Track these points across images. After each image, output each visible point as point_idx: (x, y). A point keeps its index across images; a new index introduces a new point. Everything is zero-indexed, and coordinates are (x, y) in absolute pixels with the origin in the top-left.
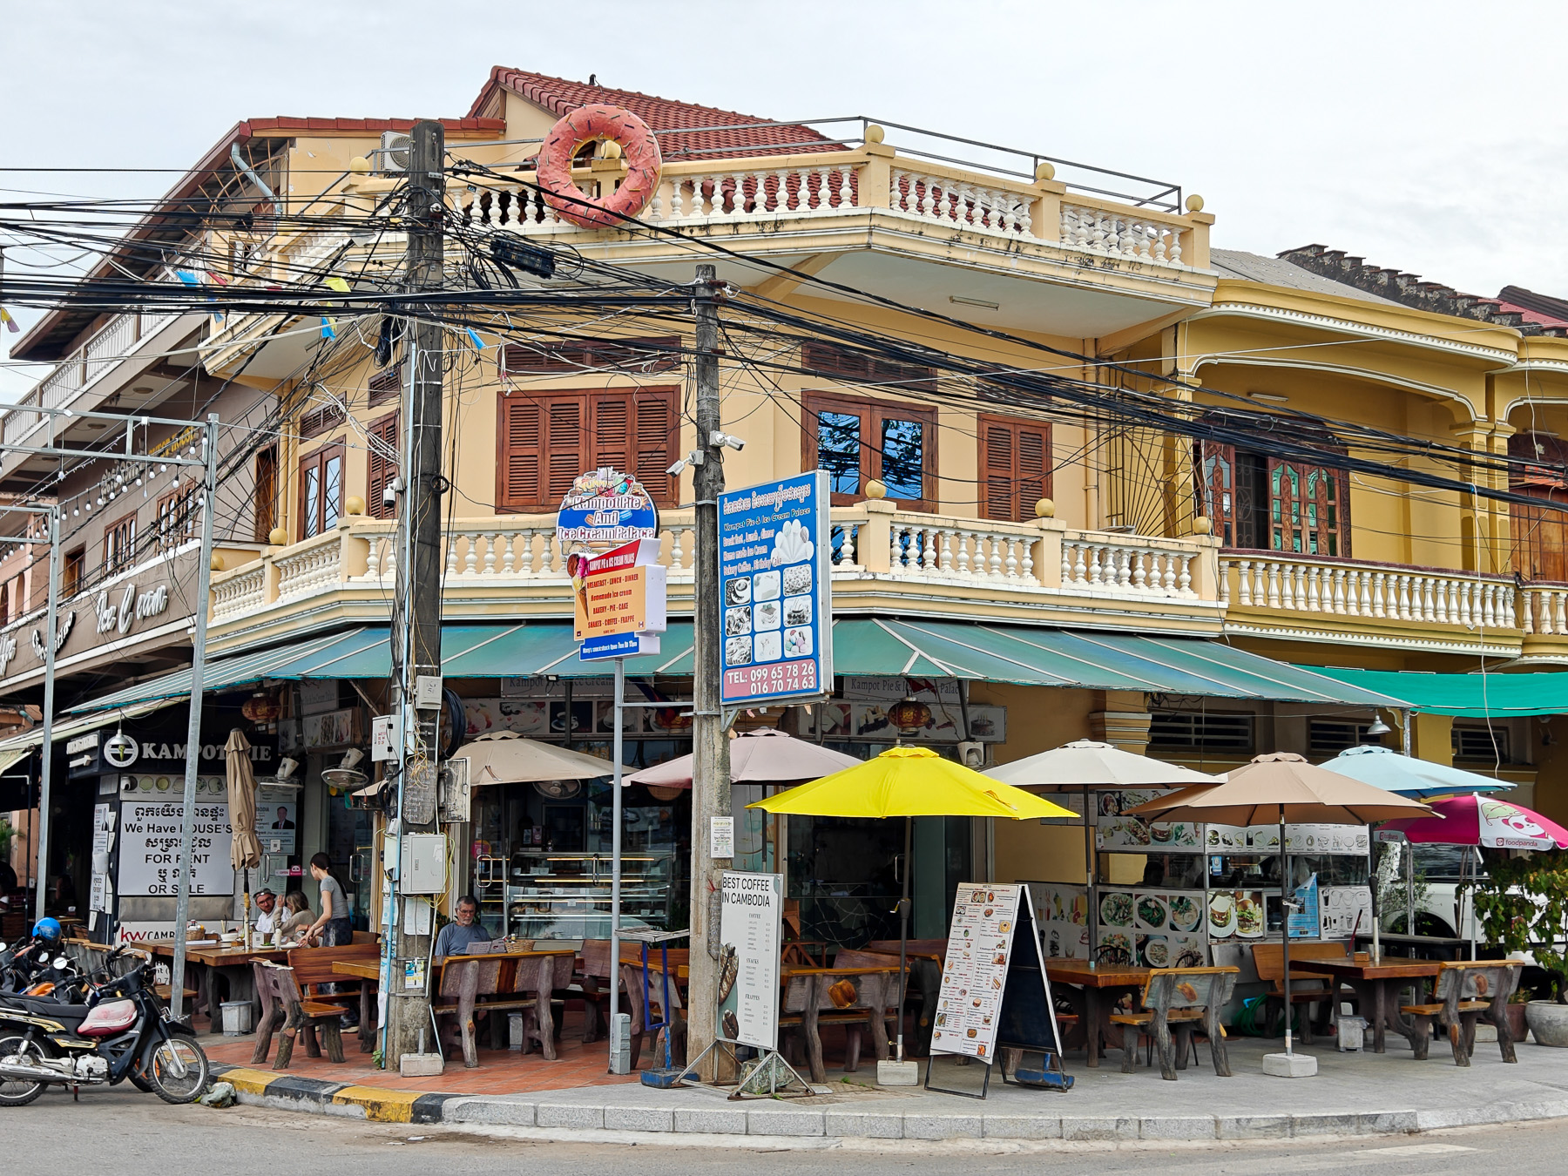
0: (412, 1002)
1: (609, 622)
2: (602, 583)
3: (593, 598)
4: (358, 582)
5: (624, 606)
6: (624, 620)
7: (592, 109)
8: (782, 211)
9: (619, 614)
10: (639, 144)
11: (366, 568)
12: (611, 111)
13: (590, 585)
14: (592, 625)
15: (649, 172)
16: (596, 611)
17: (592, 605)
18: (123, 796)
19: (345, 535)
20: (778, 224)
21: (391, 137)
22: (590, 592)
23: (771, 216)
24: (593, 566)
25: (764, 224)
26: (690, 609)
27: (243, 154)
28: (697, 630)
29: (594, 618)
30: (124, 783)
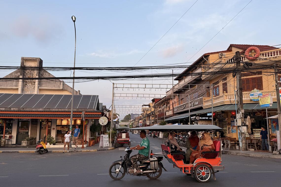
0: (244, 144)
1: (265, 103)
2: (263, 99)
3: (262, 100)
4: (226, 100)
5: (267, 101)
6: (267, 103)
7: (251, 47)
8: (276, 56)
9: (266, 102)
10: (258, 50)
11: (227, 99)
12: (254, 47)
13: (262, 99)
14: (262, 103)
15: (259, 53)
16: (263, 102)
17: (262, 101)
18: (198, 123)
19: (224, 95)
20: (276, 57)
21: (220, 53)
22: (261, 100)
23: (275, 56)
24: (262, 97)
25: (274, 57)
26: (276, 101)
27: (204, 57)
28: (277, 104)
29: (262, 102)
30: (198, 121)
